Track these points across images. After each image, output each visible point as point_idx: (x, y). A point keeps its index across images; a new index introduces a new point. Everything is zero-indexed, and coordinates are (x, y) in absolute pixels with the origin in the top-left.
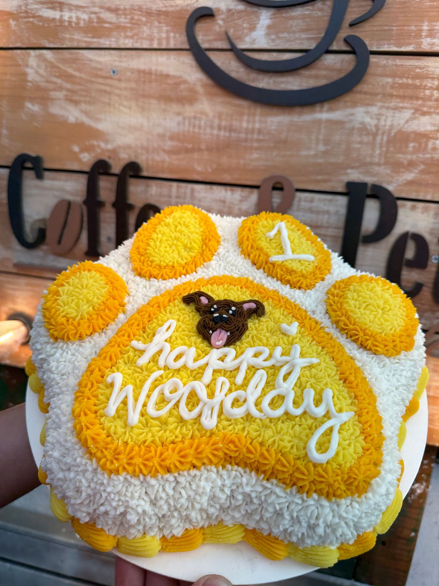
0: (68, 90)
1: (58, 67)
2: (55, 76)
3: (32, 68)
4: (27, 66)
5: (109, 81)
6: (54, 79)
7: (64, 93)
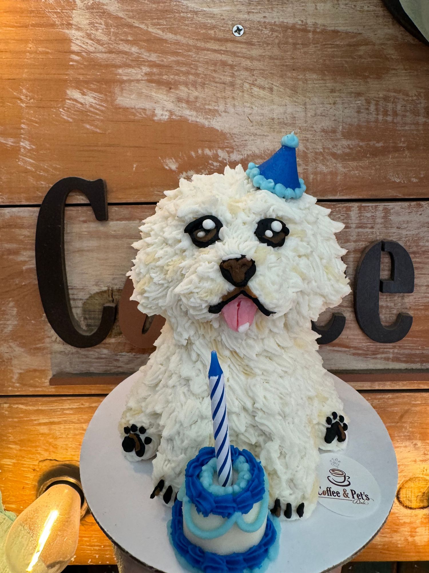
0: (153, 65)
1: (130, 26)
2: (127, 41)
3: (79, 29)
4: (69, 25)
5: (230, 46)
6: (125, 47)
7: (146, 69)
